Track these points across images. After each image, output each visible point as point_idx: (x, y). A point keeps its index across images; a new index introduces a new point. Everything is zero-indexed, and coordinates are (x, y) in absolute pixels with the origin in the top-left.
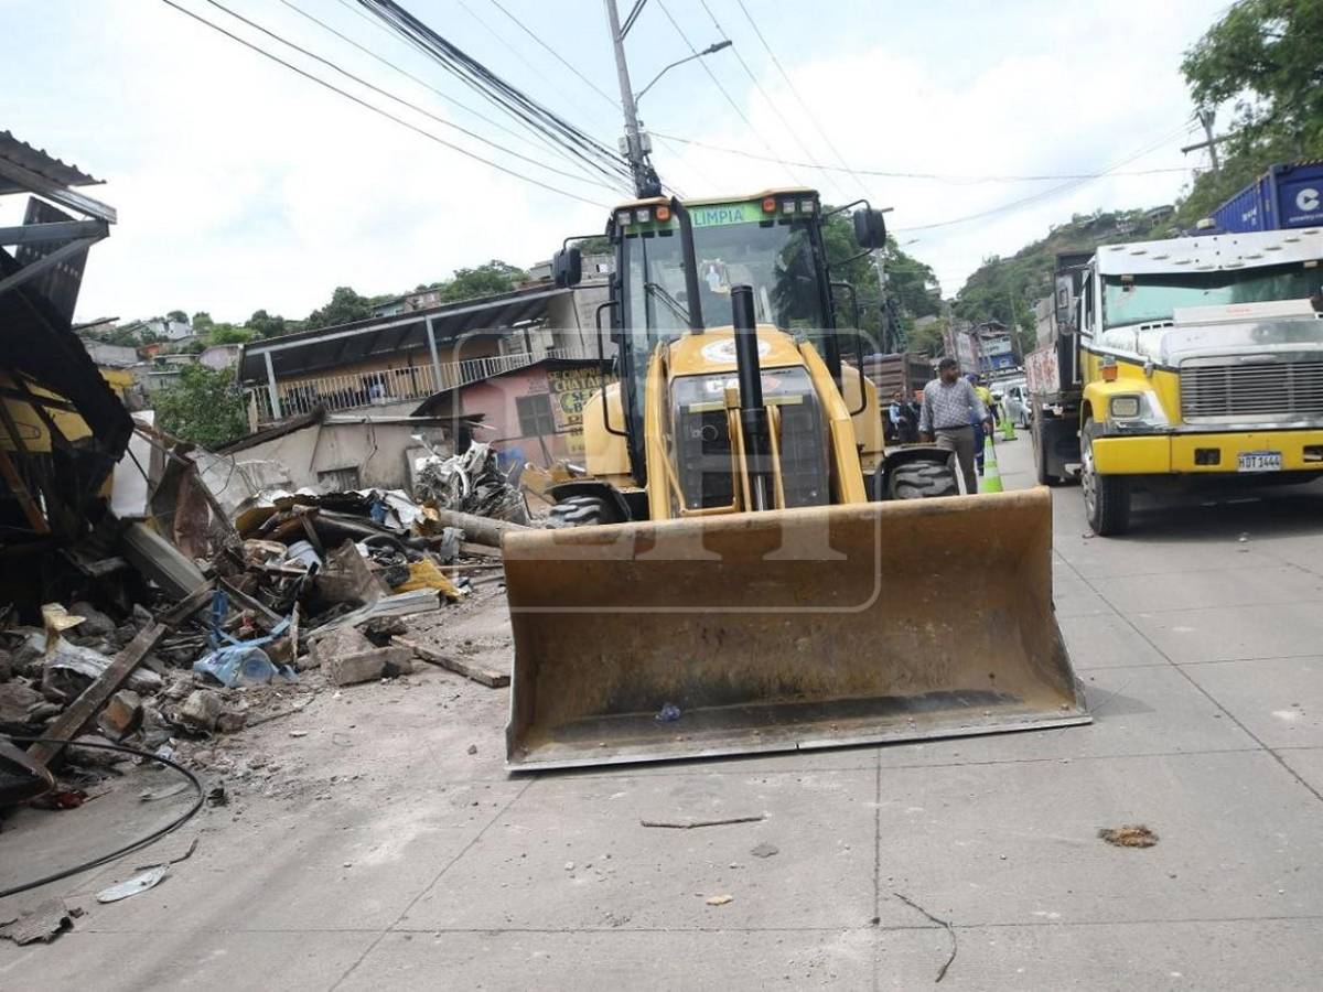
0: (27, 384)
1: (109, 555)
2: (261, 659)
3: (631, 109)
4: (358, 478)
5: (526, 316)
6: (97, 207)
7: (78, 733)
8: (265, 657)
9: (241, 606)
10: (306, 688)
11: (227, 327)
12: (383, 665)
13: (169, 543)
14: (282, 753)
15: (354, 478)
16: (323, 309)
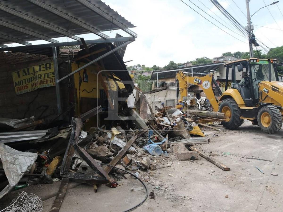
0: (113, 75)
1: (126, 116)
2: (159, 149)
3: (249, 19)
4: (174, 102)
5: (213, 69)
6: (133, 33)
7: (117, 164)
8: (160, 149)
9: (155, 134)
10: (170, 159)
11: (148, 68)
12: (191, 156)
13: (138, 114)
14: (167, 182)
15: (173, 102)
16: (167, 65)
